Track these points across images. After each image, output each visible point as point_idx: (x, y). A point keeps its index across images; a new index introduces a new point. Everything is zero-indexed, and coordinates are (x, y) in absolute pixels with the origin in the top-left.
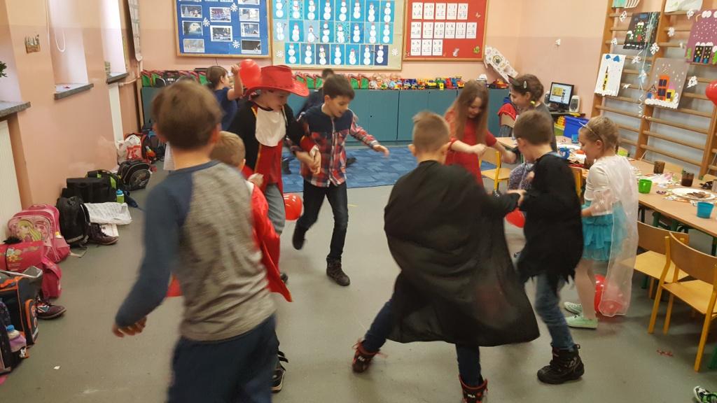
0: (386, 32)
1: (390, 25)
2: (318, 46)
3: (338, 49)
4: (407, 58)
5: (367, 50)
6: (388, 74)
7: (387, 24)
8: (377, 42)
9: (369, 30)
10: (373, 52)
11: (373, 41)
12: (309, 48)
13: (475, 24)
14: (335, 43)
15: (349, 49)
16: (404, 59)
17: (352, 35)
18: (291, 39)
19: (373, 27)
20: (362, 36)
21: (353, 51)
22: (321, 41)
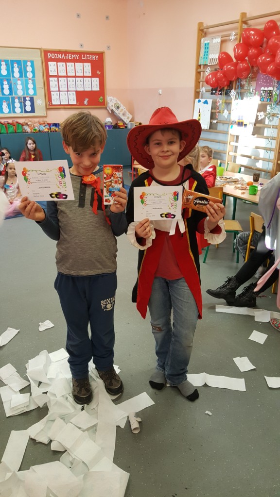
0: (31, 86)
1: (33, 81)
4: (50, 107)
5: (17, 101)
6: (37, 120)
7: (30, 79)
8: (24, 94)
9: (16, 84)
10: (22, 102)
11: (20, 93)
13: (98, 79)
16: (48, 107)
17: (3, 89)
19: (19, 82)
20: (10, 89)
21: (4, 102)
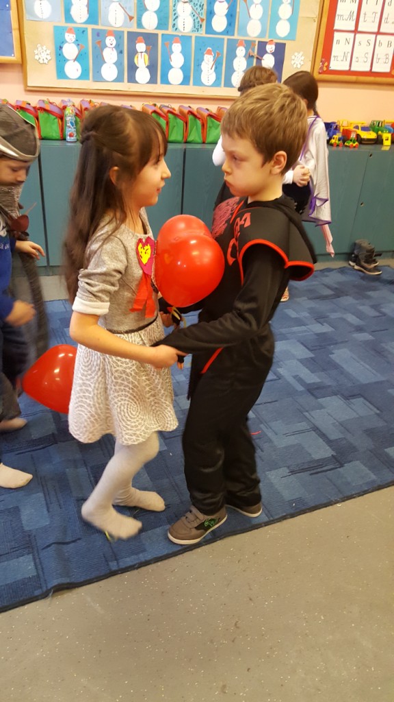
0: (285, 11)
2: (133, 37)
3: (177, 48)
5: (241, 51)
8: (263, 34)
9: (248, 4)
10: (252, 56)
12: (111, 41)
14: (170, 31)
15: (202, 47)
17: (211, 14)
18: (68, 18)
20: (231, 16)
21: (209, 53)
22: (140, 25)
